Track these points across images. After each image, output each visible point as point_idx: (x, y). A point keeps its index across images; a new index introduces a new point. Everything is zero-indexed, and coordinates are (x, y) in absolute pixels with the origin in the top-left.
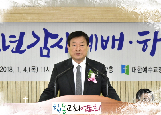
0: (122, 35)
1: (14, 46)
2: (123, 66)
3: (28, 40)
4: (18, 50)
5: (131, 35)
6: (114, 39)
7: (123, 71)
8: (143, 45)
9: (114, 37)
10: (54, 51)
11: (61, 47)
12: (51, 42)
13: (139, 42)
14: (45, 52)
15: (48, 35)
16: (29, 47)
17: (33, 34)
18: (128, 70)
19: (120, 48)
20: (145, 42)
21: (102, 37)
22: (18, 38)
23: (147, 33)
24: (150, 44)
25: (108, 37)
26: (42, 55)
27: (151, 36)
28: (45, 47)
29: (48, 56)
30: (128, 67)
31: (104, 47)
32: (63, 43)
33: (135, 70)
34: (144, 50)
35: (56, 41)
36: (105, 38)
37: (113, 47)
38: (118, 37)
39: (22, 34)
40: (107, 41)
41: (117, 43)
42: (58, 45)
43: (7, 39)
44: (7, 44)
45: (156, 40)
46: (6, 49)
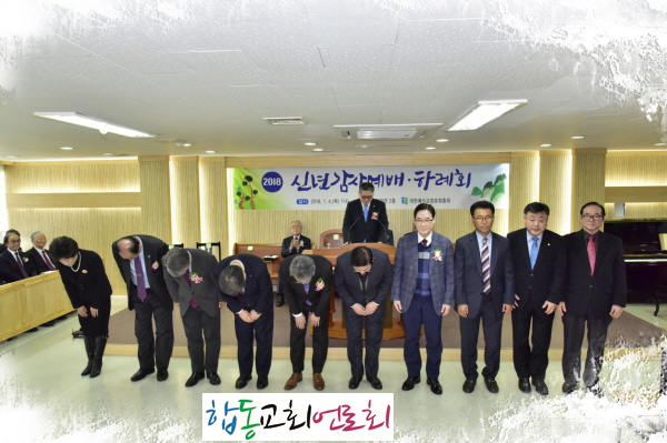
0: (402, 174)
1: (321, 184)
3: (332, 179)
4: (324, 187)
5: (410, 174)
6: (396, 178)
8: (418, 182)
10: (351, 187)
12: (349, 180)
13: (415, 180)
14: (344, 188)
15: (346, 175)
16: (332, 184)
17: (334, 174)
19: (401, 184)
20: (420, 180)
22: (323, 178)
23: (421, 172)
24: (424, 181)
26: (342, 191)
27: (425, 175)
28: (344, 185)
29: (346, 191)
31: (389, 184)
32: (358, 181)
34: (420, 186)
35: (351, 180)
37: (396, 184)
38: (399, 176)
39: (327, 175)
40: (391, 179)
41: (399, 180)
42: (353, 183)
43: (316, 179)
44: (316, 182)
45: (429, 178)
46: (315, 185)
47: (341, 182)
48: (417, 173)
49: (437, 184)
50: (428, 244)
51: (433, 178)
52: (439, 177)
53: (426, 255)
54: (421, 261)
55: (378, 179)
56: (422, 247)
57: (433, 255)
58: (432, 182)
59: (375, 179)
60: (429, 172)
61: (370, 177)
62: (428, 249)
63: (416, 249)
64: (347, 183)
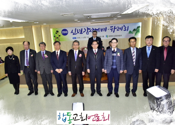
0: (106, 28)
1: (80, 32)
3: (83, 30)
4: (81, 33)
5: (108, 28)
6: (104, 29)
10: (90, 33)
11: (91, 32)
12: (89, 30)
13: (110, 29)
14: (87, 33)
15: (88, 29)
16: (84, 32)
17: (85, 29)
19: (106, 31)
20: (112, 29)
22: (81, 30)
23: (112, 27)
24: (113, 30)
26: (87, 34)
27: (113, 27)
28: (88, 32)
29: (88, 34)
31: (102, 31)
32: (92, 31)
34: (112, 31)
35: (90, 30)
37: (104, 31)
38: (105, 28)
39: (82, 29)
40: (102, 29)
41: (105, 30)
42: (90, 31)
43: (78, 31)
44: (79, 32)
45: (115, 28)
46: (78, 33)
47: (86, 31)
48: (111, 27)
49: (117, 30)
50: (115, 51)
51: (116, 28)
52: (118, 28)
53: (115, 55)
54: (113, 56)
55: (98, 29)
56: (113, 52)
57: (117, 54)
58: (116, 30)
59: (97, 30)
60: (115, 27)
61: (96, 29)
62: (115, 52)
63: (111, 53)
64: (88, 31)
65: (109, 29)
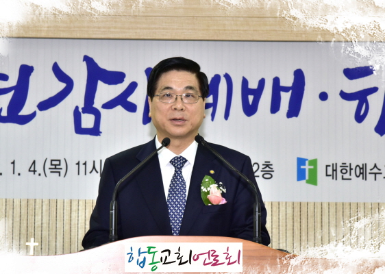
0: (299, 76)
1: (2, 103)
2: (301, 161)
4: (15, 117)
6: (277, 88)
7: (301, 175)
8: (355, 103)
9: (276, 81)
11: (131, 108)
12: (106, 93)
13: (345, 96)
14: (88, 121)
15: (96, 74)
16: (44, 106)
17: (57, 70)
18: (314, 173)
19: (294, 111)
21: (245, 82)
22: (13, 81)
25: (262, 83)
26: (79, 130)
28: (89, 107)
29: (95, 131)
30: (314, 162)
31: (250, 110)
32: (138, 97)
33: (334, 171)
34: (360, 118)
35: (117, 90)
36: (253, 85)
37: (275, 108)
38: (287, 81)
39: (26, 71)
40: (258, 93)
41: (285, 98)
47: (77, 98)
48: (351, 74)
64: (98, 104)
65: (334, 96)
